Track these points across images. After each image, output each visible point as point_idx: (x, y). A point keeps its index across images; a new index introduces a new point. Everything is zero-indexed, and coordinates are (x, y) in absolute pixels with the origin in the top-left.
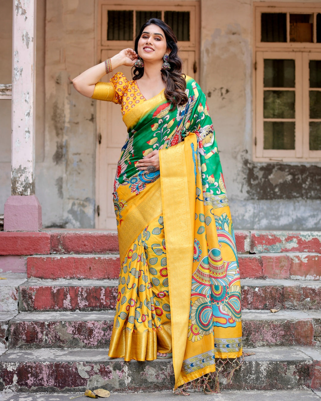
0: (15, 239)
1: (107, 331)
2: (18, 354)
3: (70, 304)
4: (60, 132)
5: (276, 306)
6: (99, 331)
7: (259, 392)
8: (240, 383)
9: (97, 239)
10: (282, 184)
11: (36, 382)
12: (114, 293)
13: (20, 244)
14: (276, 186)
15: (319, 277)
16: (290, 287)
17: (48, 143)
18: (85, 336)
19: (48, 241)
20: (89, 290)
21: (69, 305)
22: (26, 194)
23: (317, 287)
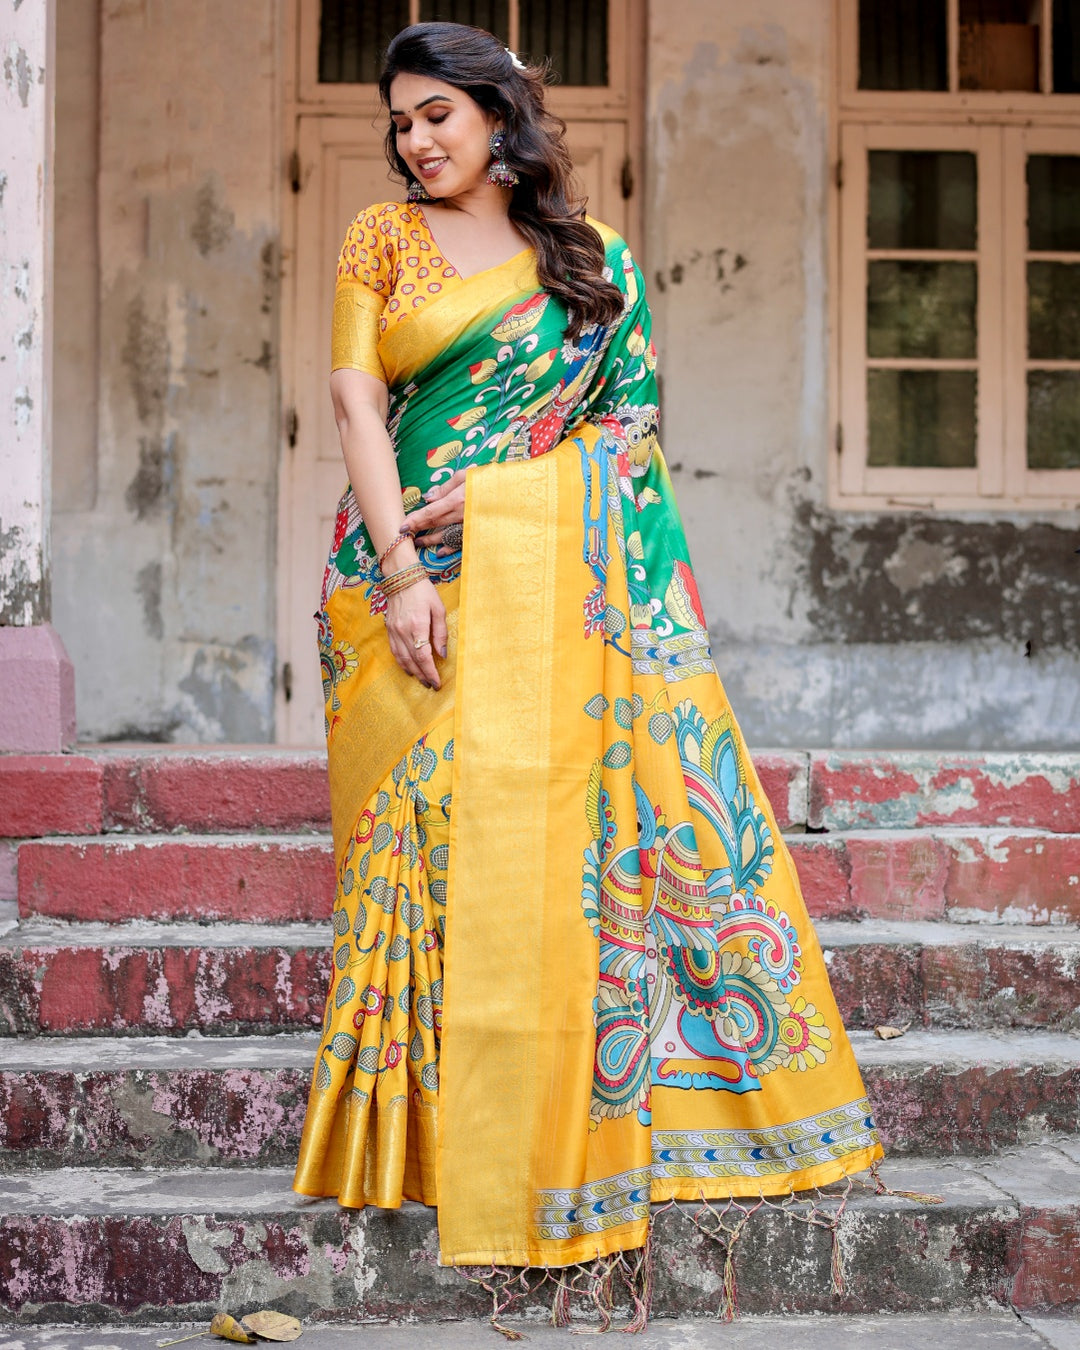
1: (294, 1107)
3: (168, 1012)
4: (152, 403)
5: (894, 1015)
6: (266, 1104)
7: (829, 1320)
8: (761, 1289)
9: (270, 781)
10: (932, 587)
11: (42, 1287)
12: (322, 971)
14: (911, 595)
15: (1050, 913)
16: (944, 947)
17: (108, 443)
18: (218, 1124)
19: (94, 788)
20: (236, 958)
21: (162, 1013)
22: (17, 622)
23: (1040, 950)
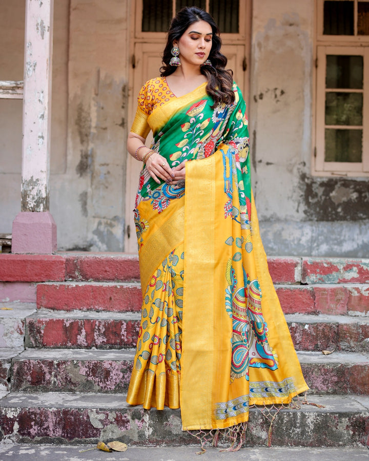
0: (24, 263)
1: (126, 373)
2: (21, 398)
3: (85, 341)
4: (85, 138)
5: (329, 347)
6: (117, 372)
7: (305, 449)
8: (282, 438)
9: (121, 264)
10: (346, 202)
11: (41, 431)
13: (29, 269)
14: (339, 205)
16: (346, 324)
17: (70, 151)
18: (101, 378)
19: (62, 266)
20: (108, 324)
21: (83, 341)
22: (38, 211)
